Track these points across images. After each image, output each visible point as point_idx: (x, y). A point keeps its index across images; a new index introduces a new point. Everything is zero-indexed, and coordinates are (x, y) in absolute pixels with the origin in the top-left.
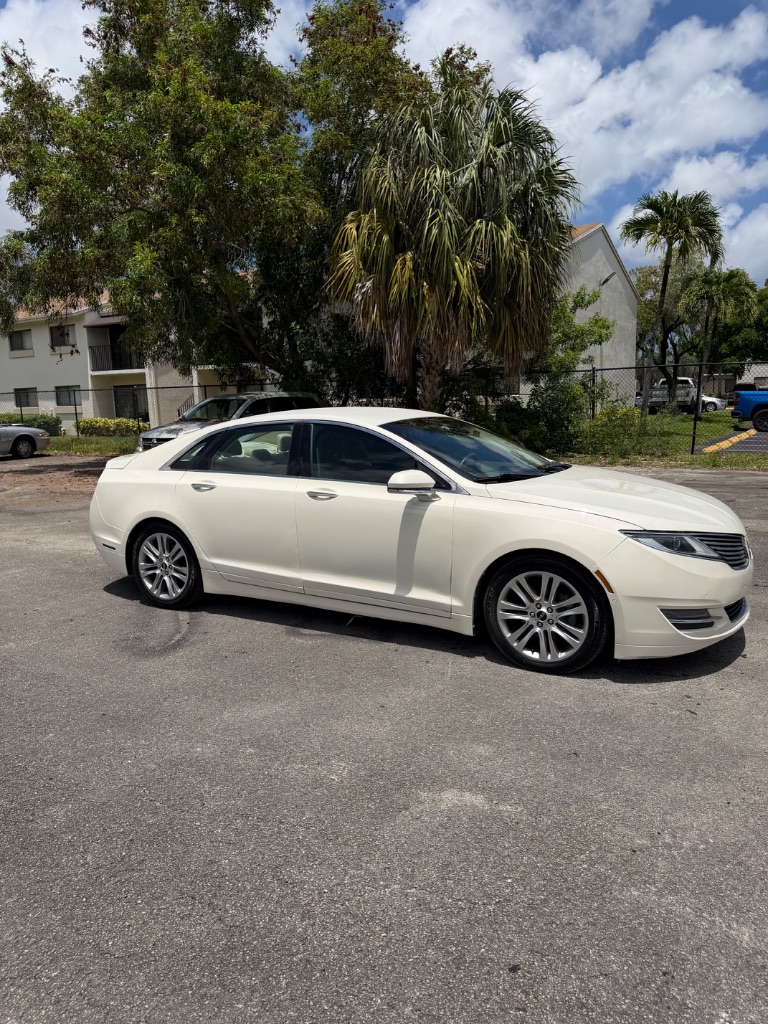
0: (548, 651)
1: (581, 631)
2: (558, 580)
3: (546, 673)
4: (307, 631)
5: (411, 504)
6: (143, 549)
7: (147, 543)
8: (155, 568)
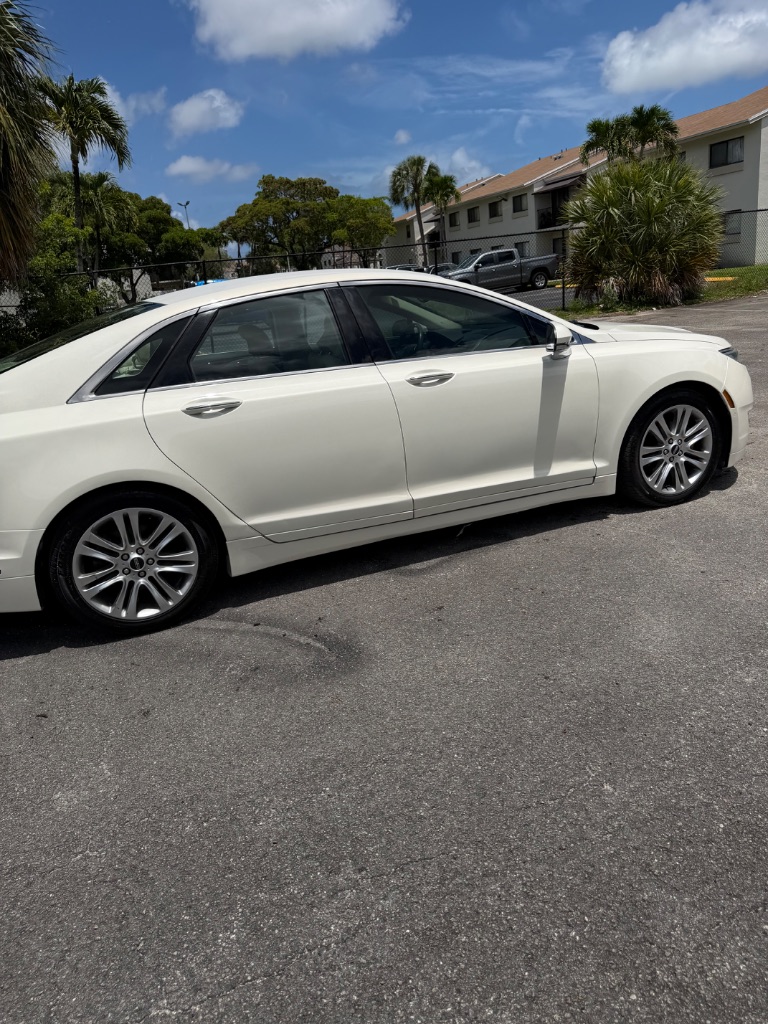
0: (681, 481)
1: (706, 452)
2: (690, 410)
5: (548, 363)
6: (81, 550)
7: (89, 535)
8: (114, 574)
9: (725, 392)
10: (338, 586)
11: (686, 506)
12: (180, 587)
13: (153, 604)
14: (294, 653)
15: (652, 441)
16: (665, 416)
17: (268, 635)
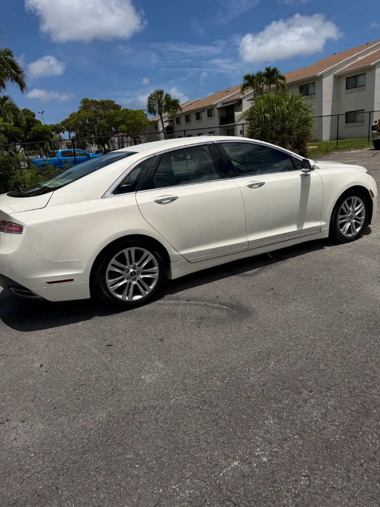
6: (110, 268)
7: (113, 261)
8: (122, 280)
9: (371, 191)
10: (216, 282)
11: (357, 242)
12: (150, 284)
13: (138, 293)
14: (215, 311)
15: (343, 213)
16: (347, 201)
17: (197, 304)
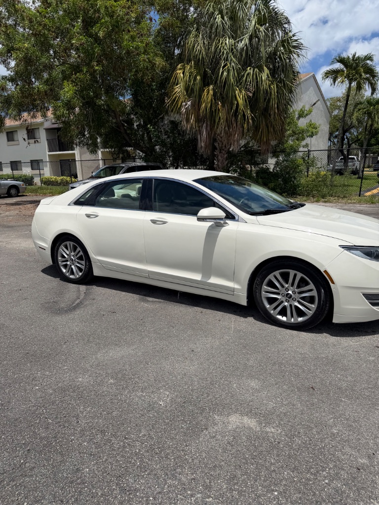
0: (292, 316)
1: (313, 306)
2: (300, 275)
3: (290, 329)
4: (151, 299)
5: (211, 228)
6: (60, 250)
7: (62, 247)
9: (325, 271)
12: (80, 272)
13: (73, 275)
15: (272, 285)
16: (281, 274)
